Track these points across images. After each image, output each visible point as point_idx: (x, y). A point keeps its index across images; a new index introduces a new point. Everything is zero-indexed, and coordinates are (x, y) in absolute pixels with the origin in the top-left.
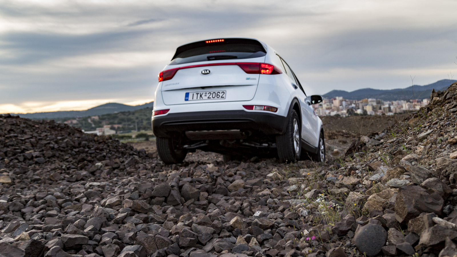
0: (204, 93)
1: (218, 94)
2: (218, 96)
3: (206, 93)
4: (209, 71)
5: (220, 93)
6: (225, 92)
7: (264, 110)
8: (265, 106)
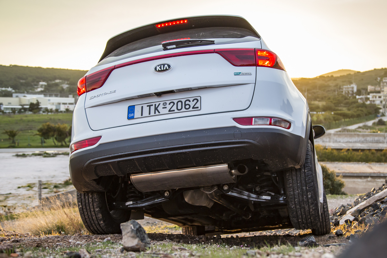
0: (162, 103)
1: (187, 102)
2: (186, 106)
3: (165, 104)
4: (169, 66)
5: (190, 101)
6: (199, 98)
7: (270, 124)
8: (271, 118)
